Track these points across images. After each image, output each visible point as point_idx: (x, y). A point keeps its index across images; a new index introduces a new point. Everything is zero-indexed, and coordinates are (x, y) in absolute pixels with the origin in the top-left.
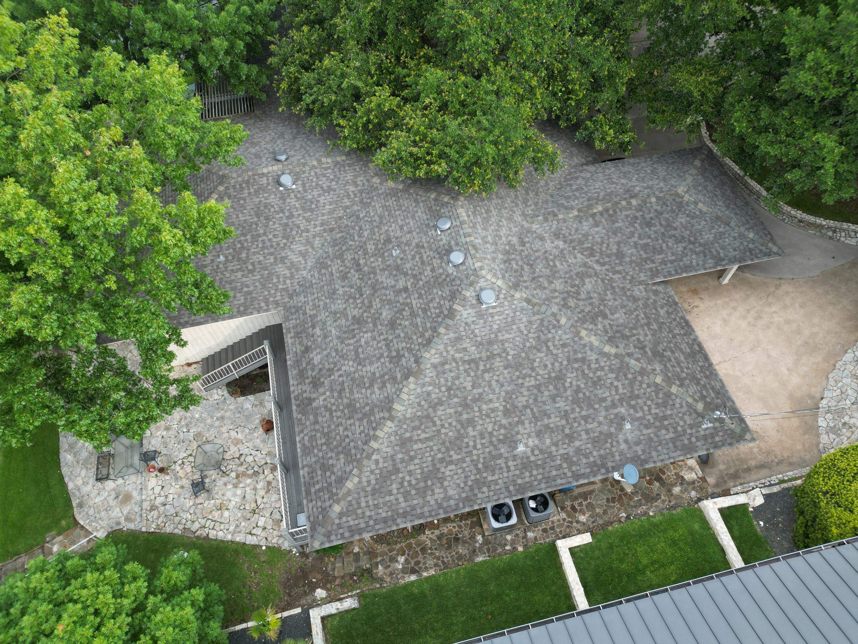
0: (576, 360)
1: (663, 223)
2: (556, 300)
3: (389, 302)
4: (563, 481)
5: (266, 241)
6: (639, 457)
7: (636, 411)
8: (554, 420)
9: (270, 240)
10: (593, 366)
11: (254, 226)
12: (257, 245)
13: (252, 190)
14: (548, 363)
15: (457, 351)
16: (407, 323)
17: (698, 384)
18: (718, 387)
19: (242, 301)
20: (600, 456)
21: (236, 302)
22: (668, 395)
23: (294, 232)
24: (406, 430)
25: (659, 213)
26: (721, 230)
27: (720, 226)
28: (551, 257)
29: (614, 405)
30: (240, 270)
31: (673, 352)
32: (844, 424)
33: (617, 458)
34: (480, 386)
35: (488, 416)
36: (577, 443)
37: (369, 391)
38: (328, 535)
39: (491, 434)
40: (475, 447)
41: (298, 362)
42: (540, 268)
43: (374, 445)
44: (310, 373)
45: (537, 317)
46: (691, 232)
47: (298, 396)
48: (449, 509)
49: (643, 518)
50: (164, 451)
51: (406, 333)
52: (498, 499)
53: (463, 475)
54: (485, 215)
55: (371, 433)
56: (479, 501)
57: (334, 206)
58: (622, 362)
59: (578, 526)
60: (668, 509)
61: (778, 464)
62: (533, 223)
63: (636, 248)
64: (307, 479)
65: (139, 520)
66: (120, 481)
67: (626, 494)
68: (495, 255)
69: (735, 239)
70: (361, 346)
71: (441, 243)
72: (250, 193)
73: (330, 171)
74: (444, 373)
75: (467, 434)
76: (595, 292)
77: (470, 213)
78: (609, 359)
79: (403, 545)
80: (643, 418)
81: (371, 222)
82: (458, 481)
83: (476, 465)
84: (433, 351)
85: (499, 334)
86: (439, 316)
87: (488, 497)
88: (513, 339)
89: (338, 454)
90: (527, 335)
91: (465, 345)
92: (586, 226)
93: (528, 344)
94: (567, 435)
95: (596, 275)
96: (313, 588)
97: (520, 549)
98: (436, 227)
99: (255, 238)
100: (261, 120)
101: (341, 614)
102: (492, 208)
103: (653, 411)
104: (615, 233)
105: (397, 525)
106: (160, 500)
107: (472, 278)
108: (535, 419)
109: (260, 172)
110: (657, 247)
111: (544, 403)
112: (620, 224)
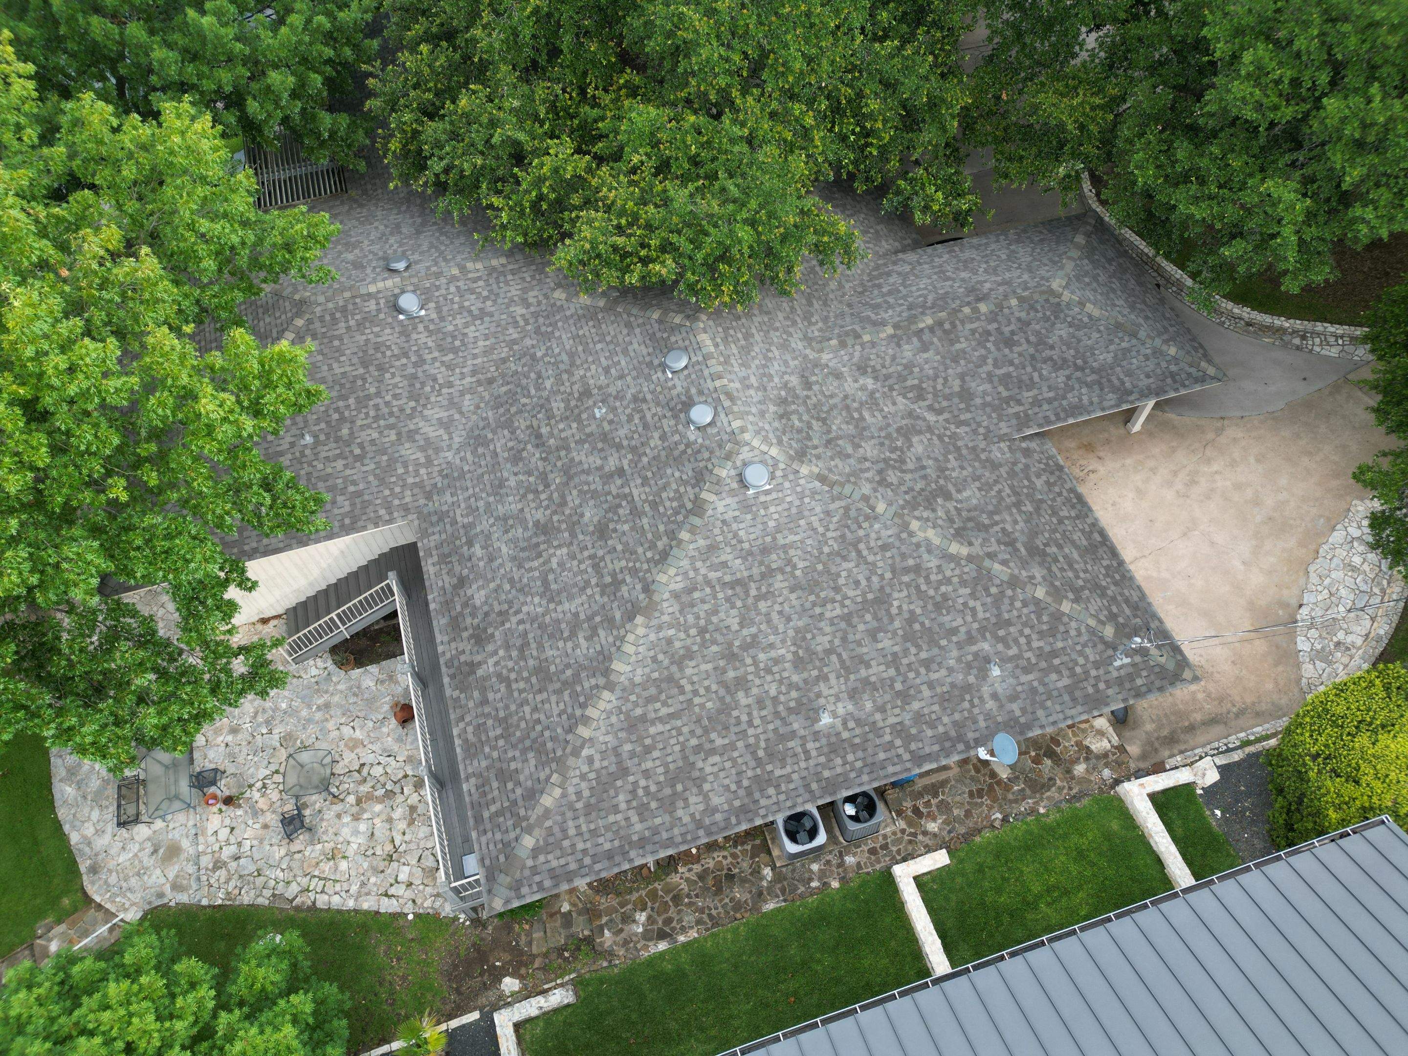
0: (907, 570)
1: (1032, 338)
2: (866, 475)
3: (595, 494)
4: (898, 768)
5: (382, 406)
6: (1016, 720)
7: (1008, 647)
8: (876, 671)
9: (387, 404)
10: (933, 577)
11: (360, 382)
12: (367, 414)
13: (352, 323)
14: (861, 577)
15: (712, 568)
16: (626, 527)
17: (1103, 595)
18: (1136, 599)
19: (347, 508)
21: (336, 511)
22: (1057, 617)
23: (428, 389)
24: (636, 704)
25: (1024, 324)
26: (1124, 345)
27: (1122, 340)
28: (855, 405)
29: (971, 639)
30: (341, 456)
31: (1060, 547)
32: (1338, 644)
34: (753, 623)
35: (768, 671)
36: (916, 705)
37: (570, 644)
38: (516, 887)
39: (775, 700)
40: (750, 723)
41: (447, 605)
42: (838, 423)
43: (584, 732)
44: (469, 620)
45: (838, 504)
46: (1077, 351)
47: (451, 660)
48: (714, 829)
49: (1029, 819)
50: (231, 769)
51: (625, 545)
52: (794, 806)
53: (734, 771)
54: (743, 342)
55: (578, 712)
56: (762, 812)
57: (493, 340)
58: (980, 568)
59: (927, 840)
60: (1068, 801)
61: (1237, 716)
62: (821, 350)
63: (991, 381)
64: (476, 797)
65: (194, 886)
66: (159, 824)
67: (999, 782)
68: (763, 407)
69: (1147, 358)
70: (552, 570)
71: (674, 392)
72: (348, 328)
73: (481, 283)
74: (693, 605)
75: (737, 702)
76: (929, 457)
77: (719, 340)
78: (958, 564)
79: (643, 893)
80: (1019, 657)
81: (556, 364)
82: (727, 782)
83: (754, 753)
84: (672, 571)
85: (779, 536)
86: (678, 513)
87: (777, 803)
88: (802, 542)
89: (524, 752)
90: (823, 535)
91: (723, 558)
92: (908, 351)
93: (826, 550)
94: (898, 694)
95: (930, 429)
96: (497, 976)
97: (835, 884)
98: (663, 367)
99: (362, 402)
100: (361, 206)
101: (547, 1016)
102: (754, 331)
103: (1035, 644)
104: (955, 360)
105: (631, 861)
106: (228, 851)
107: (729, 446)
108: (846, 670)
109: (363, 291)
110: (1025, 378)
111: (859, 643)
112: (962, 345)
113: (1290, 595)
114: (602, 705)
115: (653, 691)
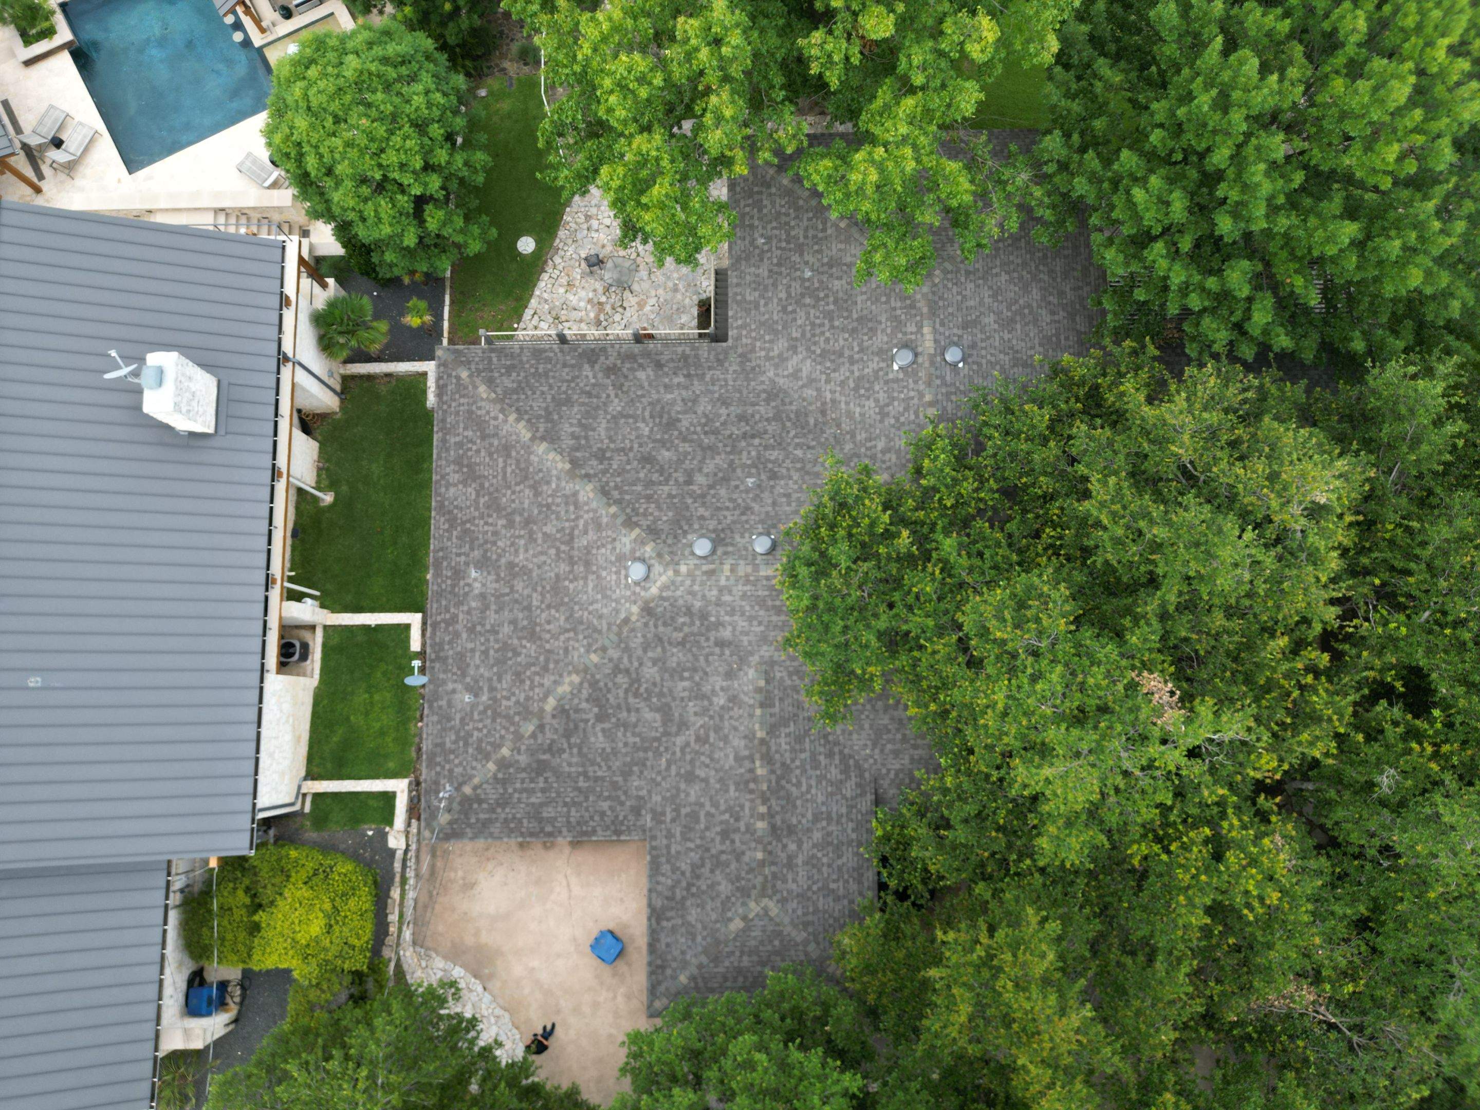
0: (547, 661)
1: (724, 857)
2: (625, 660)
3: (680, 461)
5: (822, 329)
6: (436, 700)
7: (480, 713)
8: (492, 617)
9: (823, 333)
10: (537, 678)
11: (845, 314)
12: (818, 318)
13: (899, 312)
14: (551, 627)
15: (586, 524)
16: (642, 475)
17: (498, 803)
18: (492, 830)
19: (748, 298)
20: (447, 658)
22: (487, 757)
23: (828, 364)
24: (518, 453)
25: (739, 856)
26: (699, 939)
27: (704, 938)
28: (697, 678)
29: (492, 689)
30: (789, 296)
31: (543, 791)
33: (442, 676)
34: (544, 542)
35: (513, 544)
36: (464, 636)
37: (575, 422)
39: (494, 543)
40: (486, 523)
42: (676, 656)
43: (512, 417)
44: (628, 365)
45: (605, 627)
46: (703, 892)
48: (438, 485)
49: (418, 714)
51: (628, 472)
53: (464, 506)
54: (770, 603)
55: (526, 417)
57: (858, 419)
58: (534, 715)
60: (419, 744)
61: (430, 893)
62: (757, 670)
63: (696, 804)
68: (699, 596)
69: (683, 953)
70: (636, 422)
71: (736, 536)
72: (895, 309)
73: (912, 417)
74: (567, 504)
75: (501, 518)
76: (638, 720)
77: (774, 582)
78: (541, 700)
80: (472, 719)
82: (459, 500)
83: (468, 521)
84: (591, 495)
85: (595, 576)
86: (633, 510)
87: (439, 528)
88: (586, 592)
90: (587, 609)
91: (591, 533)
92: (738, 742)
93: (576, 608)
94: (474, 626)
95: (666, 734)
99: (829, 316)
101: (424, 392)
103: (476, 733)
104: (721, 780)
105: (437, 432)
106: (594, 223)
107: (668, 558)
108: (498, 596)
109: (925, 322)
110: (692, 835)
111: (511, 611)
112: (732, 792)
113: (495, 985)
114: (524, 431)
115: (523, 466)
